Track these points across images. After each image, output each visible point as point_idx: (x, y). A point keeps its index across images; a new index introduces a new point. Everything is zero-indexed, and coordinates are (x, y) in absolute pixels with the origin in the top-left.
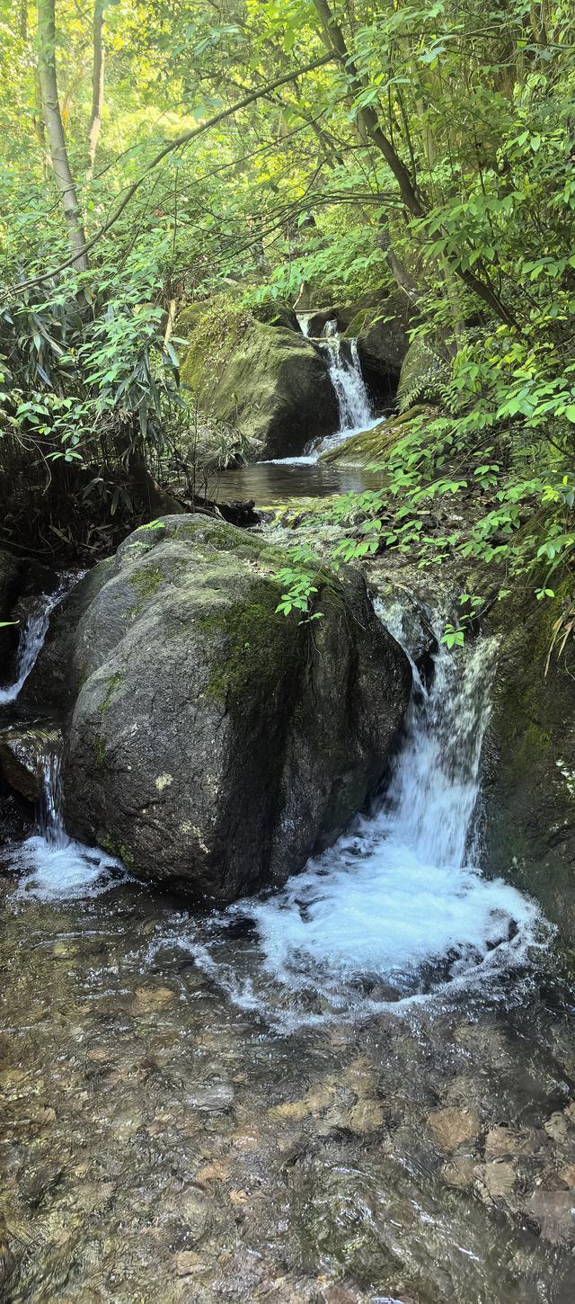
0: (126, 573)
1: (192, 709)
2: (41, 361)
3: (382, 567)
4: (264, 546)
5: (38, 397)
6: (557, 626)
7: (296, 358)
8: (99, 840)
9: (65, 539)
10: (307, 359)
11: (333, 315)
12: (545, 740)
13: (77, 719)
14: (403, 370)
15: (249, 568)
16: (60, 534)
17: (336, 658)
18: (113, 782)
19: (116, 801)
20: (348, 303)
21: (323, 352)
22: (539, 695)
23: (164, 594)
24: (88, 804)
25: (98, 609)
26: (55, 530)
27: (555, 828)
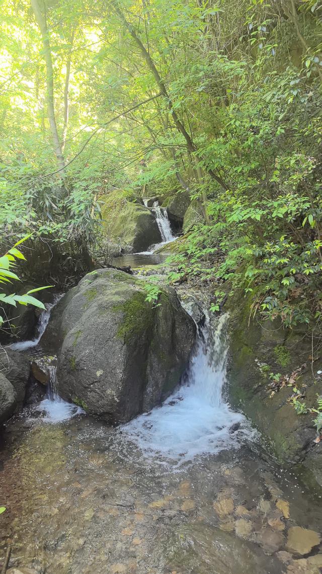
0: (82, 292)
1: (111, 343)
2: (48, 211)
3: (182, 289)
4: (137, 280)
5: (48, 223)
6: (252, 306)
7: (144, 215)
8: (73, 399)
9: (56, 282)
10: (148, 215)
11: (157, 199)
12: (250, 351)
13: (63, 350)
14: (185, 219)
15: (132, 287)
16: (54, 280)
17: (167, 322)
18: (79, 374)
19: (80, 382)
20: (162, 195)
21: (154, 213)
22: (247, 334)
23: (99, 298)
24: (68, 384)
25: (71, 306)
26: (52, 278)
27: (256, 386)
